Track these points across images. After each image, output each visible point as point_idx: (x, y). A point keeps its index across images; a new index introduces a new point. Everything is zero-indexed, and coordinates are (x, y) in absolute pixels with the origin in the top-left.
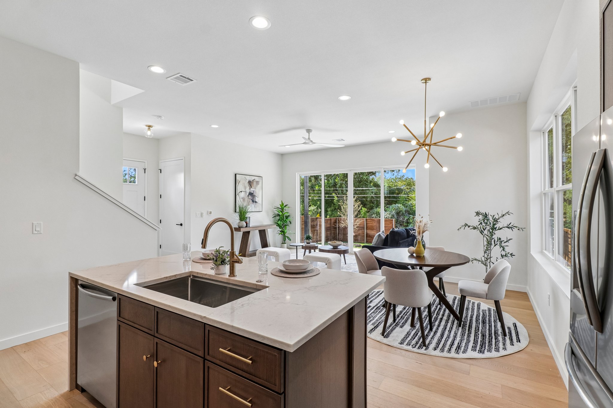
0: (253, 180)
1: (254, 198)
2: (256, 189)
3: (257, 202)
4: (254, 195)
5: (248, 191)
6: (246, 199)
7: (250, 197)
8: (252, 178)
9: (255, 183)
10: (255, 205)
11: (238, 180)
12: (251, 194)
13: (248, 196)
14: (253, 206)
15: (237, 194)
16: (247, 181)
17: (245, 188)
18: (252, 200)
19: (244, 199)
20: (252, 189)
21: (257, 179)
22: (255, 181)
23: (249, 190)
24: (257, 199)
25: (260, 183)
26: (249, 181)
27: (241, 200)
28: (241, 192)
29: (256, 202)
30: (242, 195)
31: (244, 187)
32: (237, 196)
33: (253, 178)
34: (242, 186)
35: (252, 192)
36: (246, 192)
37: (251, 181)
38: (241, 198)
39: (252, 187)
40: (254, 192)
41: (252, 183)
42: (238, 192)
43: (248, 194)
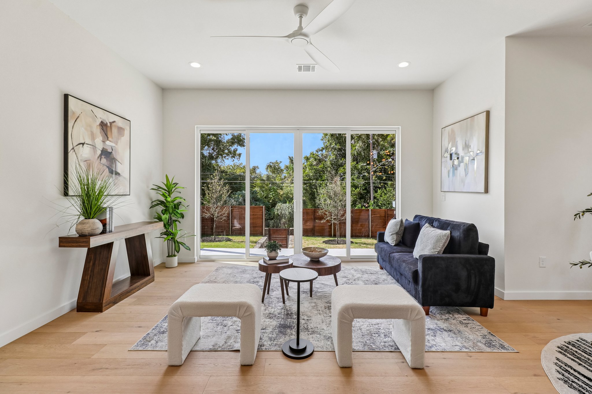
0: (111, 123)
1: (112, 163)
2: (117, 144)
4: (114, 159)
5: (100, 144)
6: (96, 164)
7: (104, 161)
8: (108, 118)
9: (115, 131)
10: (116, 181)
11: (74, 113)
12: (106, 153)
13: (100, 156)
14: (111, 181)
15: (70, 147)
16: (98, 123)
17: (92, 137)
18: (108, 167)
19: (89, 164)
20: (108, 143)
21: (120, 122)
22: (116, 126)
23: (102, 143)
24: (120, 168)
25: (127, 132)
26: (102, 122)
27: (81, 164)
28: (83, 144)
29: (117, 174)
30: (85, 152)
31: (90, 134)
32: (71, 156)
33: (112, 118)
34: (83, 128)
35: (110, 150)
36: (94, 147)
37: (107, 123)
38: (81, 160)
39: (108, 138)
40: (112, 150)
41: (109, 129)
42: (75, 144)
43: (99, 152)
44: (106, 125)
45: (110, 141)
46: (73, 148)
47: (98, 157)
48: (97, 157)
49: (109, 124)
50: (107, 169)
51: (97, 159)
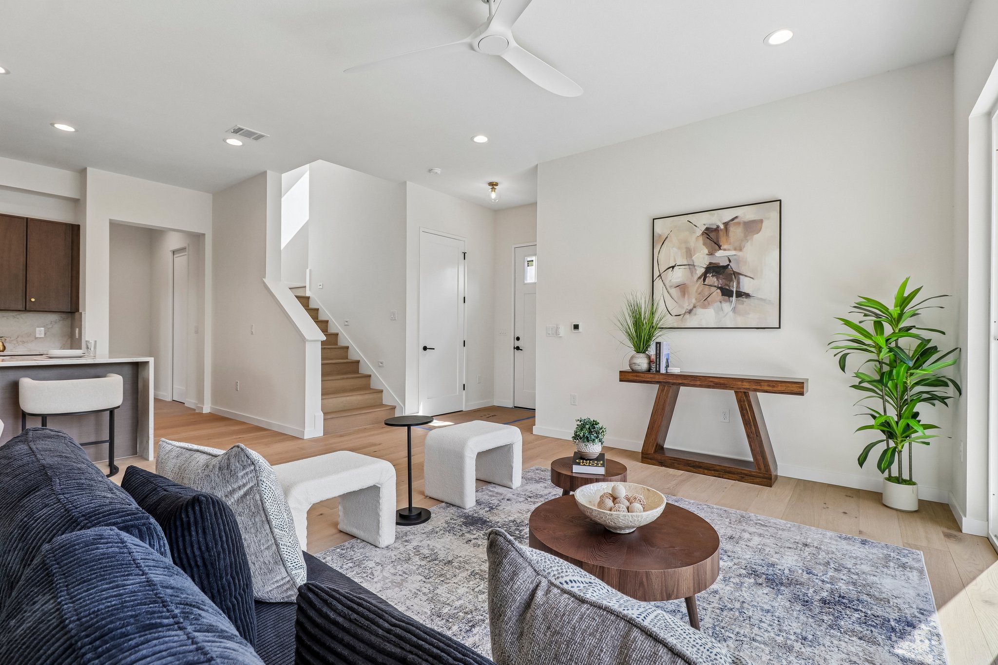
0: (726, 224)
1: (731, 280)
2: (741, 250)
3: (747, 295)
4: (735, 273)
5: (702, 259)
6: (695, 287)
7: (711, 279)
8: (717, 220)
9: (736, 232)
10: (740, 307)
11: (660, 236)
12: (714, 269)
13: (704, 276)
14: (727, 307)
15: (656, 274)
16: (699, 232)
17: (689, 253)
18: (721, 288)
19: (682, 288)
20: (719, 253)
21: (748, 214)
22: (739, 223)
23: (707, 257)
24: (746, 285)
25: (769, 224)
26: (707, 229)
27: (674, 292)
28: (673, 267)
29: (740, 294)
30: (678, 276)
31: (684, 250)
32: (658, 284)
33: (727, 215)
34: (674, 249)
35: (724, 263)
36: (691, 266)
37: (718, 227)
38: (671, 287)
39: (720, 247)
40: (730, 261)
41: (721, 233)
42: (662, 269)
43: (700, 271)
44: (717, 229)
45: (725, 250)
46: (660, 275)
47: (700, 278)
48: (696, 278)
49: (722, 227)
50: (719, 291)
51: (697, 281)
